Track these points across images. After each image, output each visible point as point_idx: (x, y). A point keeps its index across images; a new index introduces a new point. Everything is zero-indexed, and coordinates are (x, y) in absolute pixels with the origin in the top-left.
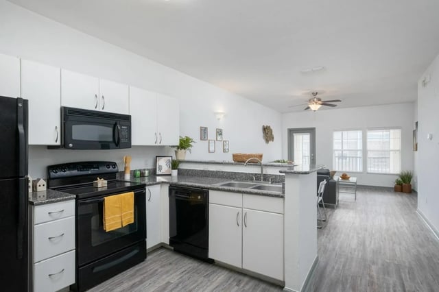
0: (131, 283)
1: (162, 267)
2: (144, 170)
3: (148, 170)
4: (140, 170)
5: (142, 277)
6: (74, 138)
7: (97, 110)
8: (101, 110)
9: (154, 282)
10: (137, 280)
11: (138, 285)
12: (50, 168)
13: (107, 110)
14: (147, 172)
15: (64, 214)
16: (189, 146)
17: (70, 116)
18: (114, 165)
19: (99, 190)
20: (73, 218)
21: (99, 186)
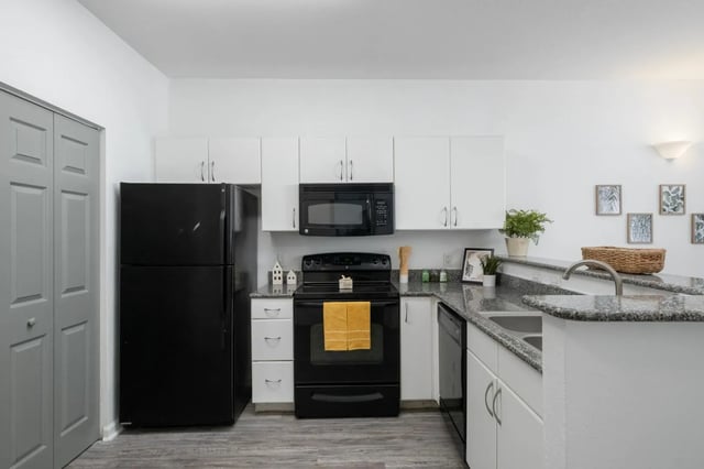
0: (347, 436)
1: (402, 437)
2: (439, 271)
3: (446, 271)
4: (430, 271)
5: (366, 436)
6: (310, 222)
7: (344, 181)
8: (350, 182)
9: (369, 451)
10: (357, 437)
11: (351, 444)
12: (307, 258)
13: (357, 180)
14: (443, 275)
15: (281, 314)
16: (538, 228)
17: (310, 194)
18: (385, 258)
19: (341, 291)
20: (291, 321)
21: (341, 286)
